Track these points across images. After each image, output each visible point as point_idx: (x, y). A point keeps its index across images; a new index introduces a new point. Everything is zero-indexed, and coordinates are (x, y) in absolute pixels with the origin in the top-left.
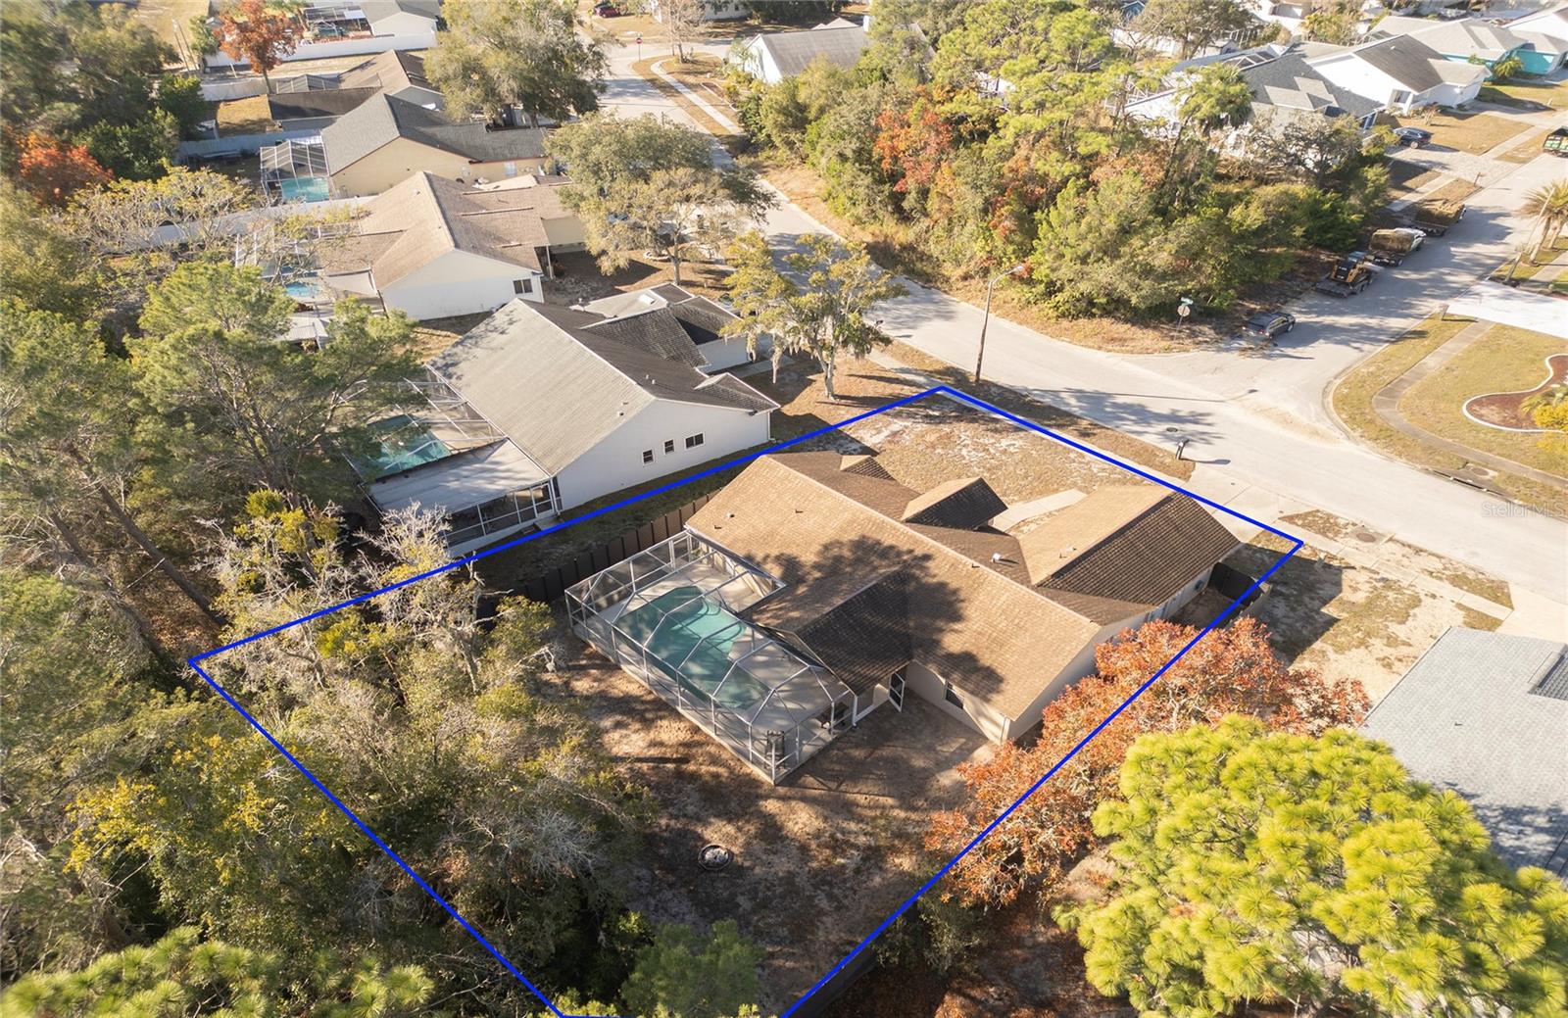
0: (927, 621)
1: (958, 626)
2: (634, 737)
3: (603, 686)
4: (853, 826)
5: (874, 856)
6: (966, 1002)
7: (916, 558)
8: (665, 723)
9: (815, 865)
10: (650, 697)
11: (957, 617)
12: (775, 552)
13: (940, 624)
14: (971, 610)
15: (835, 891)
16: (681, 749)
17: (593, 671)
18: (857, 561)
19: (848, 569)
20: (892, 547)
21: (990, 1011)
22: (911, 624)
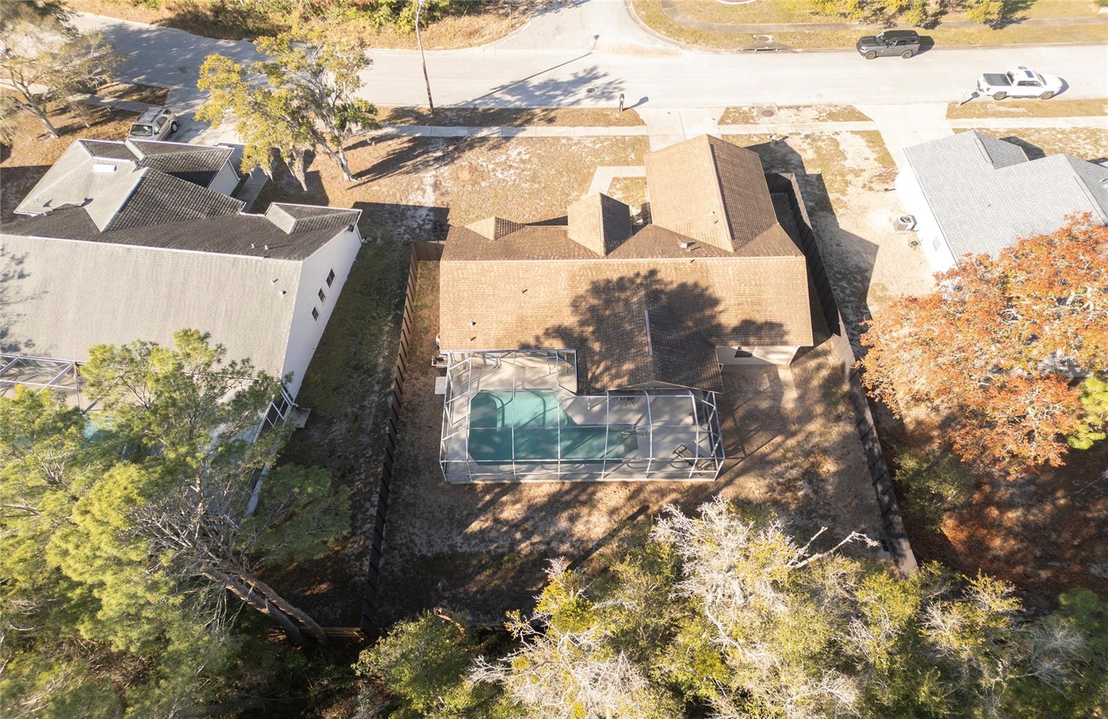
0: (698, 315)
1: (720, 308)
2: (593, 519)
3: (525, 502)
4: (778, 469)
5: (811, 475)
6: (948, 513)
7: (646, 277)
8: (599, 495)
9: (793, 506)
10: (567, 486)
11: (714, 302)
12: (540, 332)
13: (708, 312)
14: (718, 291)
15: (820, 512)
16: (633, 502)
17: (504, 498)
18: (608, 303)
19: (607, 312)
20: (621, 279)
21: (963, 508)
22: (691, 324)
